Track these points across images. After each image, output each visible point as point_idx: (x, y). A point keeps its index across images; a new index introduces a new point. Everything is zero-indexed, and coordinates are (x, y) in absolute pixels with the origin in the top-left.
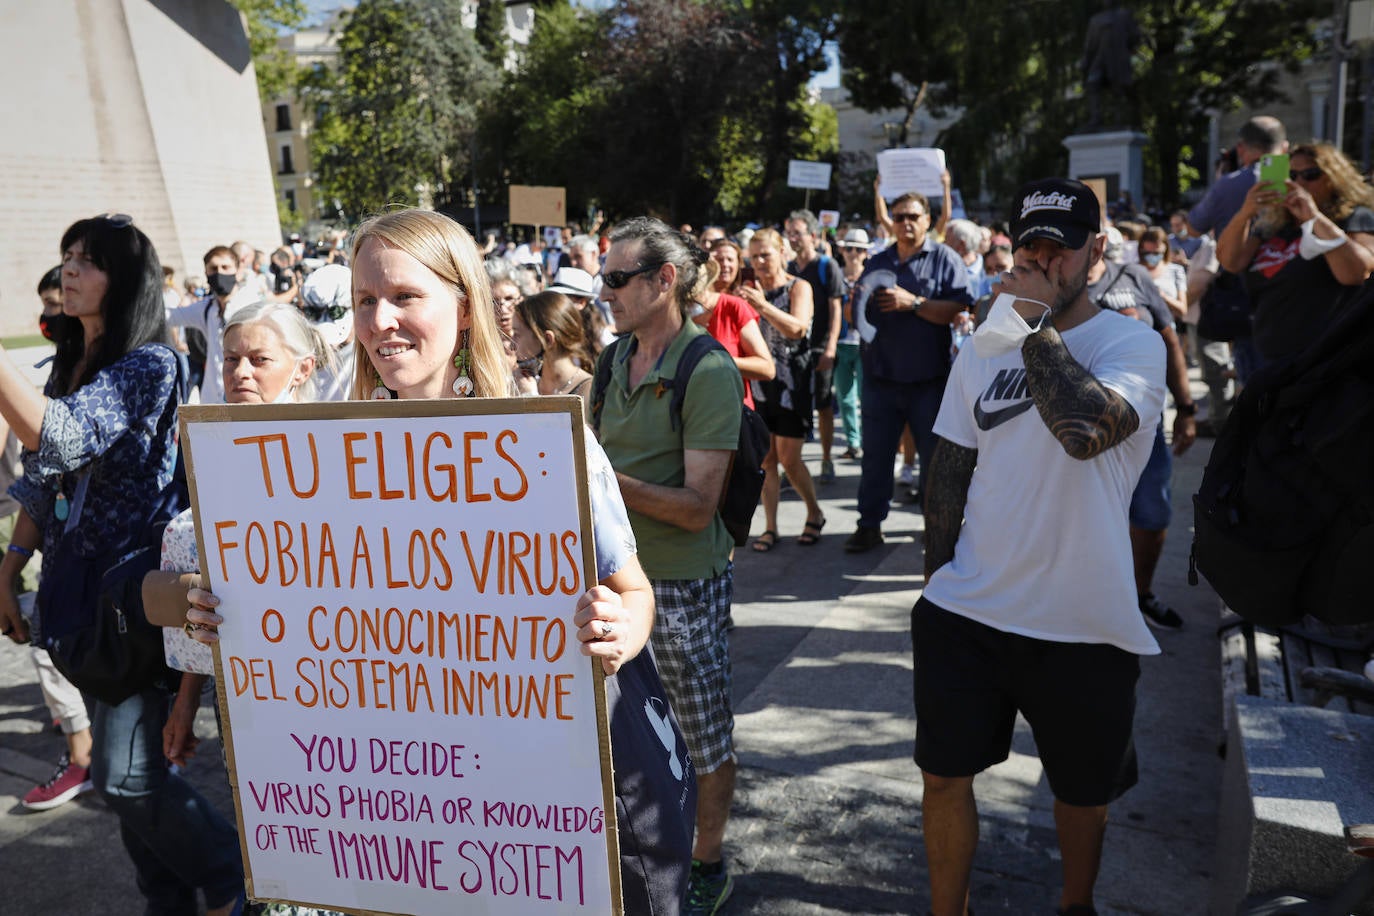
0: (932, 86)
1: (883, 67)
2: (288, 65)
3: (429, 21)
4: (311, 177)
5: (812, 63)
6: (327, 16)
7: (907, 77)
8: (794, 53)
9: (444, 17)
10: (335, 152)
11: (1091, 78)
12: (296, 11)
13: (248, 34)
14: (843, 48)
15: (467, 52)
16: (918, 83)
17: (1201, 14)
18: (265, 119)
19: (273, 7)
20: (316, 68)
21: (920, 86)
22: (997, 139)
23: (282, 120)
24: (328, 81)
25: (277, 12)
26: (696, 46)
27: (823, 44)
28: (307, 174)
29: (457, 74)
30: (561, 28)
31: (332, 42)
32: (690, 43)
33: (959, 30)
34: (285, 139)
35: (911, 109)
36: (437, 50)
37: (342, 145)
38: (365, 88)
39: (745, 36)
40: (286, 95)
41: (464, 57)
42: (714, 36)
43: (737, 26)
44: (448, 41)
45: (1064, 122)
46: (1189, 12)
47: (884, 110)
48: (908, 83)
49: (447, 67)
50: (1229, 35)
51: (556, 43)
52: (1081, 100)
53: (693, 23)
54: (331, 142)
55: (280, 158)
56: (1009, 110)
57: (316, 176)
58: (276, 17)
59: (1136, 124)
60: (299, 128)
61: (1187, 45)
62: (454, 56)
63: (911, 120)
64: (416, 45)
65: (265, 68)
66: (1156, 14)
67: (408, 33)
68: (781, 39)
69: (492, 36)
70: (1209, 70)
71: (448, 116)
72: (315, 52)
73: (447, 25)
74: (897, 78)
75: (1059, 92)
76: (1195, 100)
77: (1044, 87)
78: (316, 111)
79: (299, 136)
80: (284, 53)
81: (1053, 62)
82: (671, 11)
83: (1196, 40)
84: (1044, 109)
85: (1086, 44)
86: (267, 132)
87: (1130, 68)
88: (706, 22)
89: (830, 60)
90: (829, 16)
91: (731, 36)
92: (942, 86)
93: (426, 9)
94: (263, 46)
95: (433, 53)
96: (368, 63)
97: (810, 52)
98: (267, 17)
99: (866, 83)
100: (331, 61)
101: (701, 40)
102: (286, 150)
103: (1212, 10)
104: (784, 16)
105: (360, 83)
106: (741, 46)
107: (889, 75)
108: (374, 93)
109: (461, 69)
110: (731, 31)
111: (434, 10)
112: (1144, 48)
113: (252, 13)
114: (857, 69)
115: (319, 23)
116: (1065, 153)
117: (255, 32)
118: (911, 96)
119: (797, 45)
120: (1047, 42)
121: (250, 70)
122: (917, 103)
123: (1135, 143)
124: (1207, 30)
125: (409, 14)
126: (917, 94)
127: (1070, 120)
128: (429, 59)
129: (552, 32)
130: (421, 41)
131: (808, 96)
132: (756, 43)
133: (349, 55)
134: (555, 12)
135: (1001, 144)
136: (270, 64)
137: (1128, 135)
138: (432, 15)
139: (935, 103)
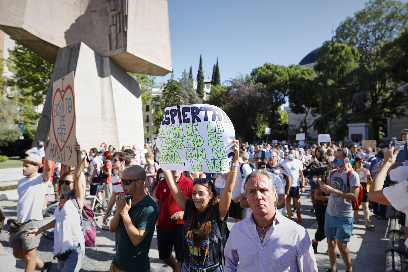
0: (312, 108)
1: (300, 103)
2: (150, 96)
3: (185, 87)
4: (153, 123)
5: (282, 102)
6: (160, 84)
7: (306, 106)
8: (277, 99)
9: (189, 86)
10: (160, 118)
11: (354, 109)
12: (153, 83)
13: (141, 88)
14: (290, 98)
15: (194, 95)
16: (309, 107)
17: (384, 93)
18: (143, 109)
19: (147, 82)
20: (157, 97)
21: (309, 108)
22: (329, 123)
23: (147, 109)
24: (160, 100)
25: (148, 83)
26: (252, 97)
27: (284, 97)
28: (152, 122)
29: (191, 100)
30: (218, 91)
31: (161, 91)
32: (250, 96)
33: (319, 95)
34: (148, 113)
35: (307, 114)
36: (187, 94)
37: (161, 116)
38: (168, 102)
39: (264, 95)
40: (149, 103)
41: (193, 96)
42: (256, 94)
43: (262, 92)
44: (189, 92)
45: (348, 120)
46: (380, 93)
47: (300, 114)
48: (306, 107)
49: (189, 98)
50: (391, 99)
51: (217, 94)
52: (352, 114)
53: (251, 91)
54: (159, 115)
55: (146, 118)
56: (333, 116)
57: (155, 123)
58: (148, 84)
59: (366, 121)
60: (151, 111)
61: (380, 101)
62: (191, 96)
63: (307, 117)
64: (181, 93)
65: (144, 96)
66: (372, 93)
67: (180, 90)
68: (274, 95)
69: (201, 91)
70: (386, 108)
72: (157, 93)
73: (189, 88)
74: (303, 106)
75: (346, 112)
76: (383, 115)
77: (343, 110)
78: (156, 107)
79: (151, 113)
80: (149, 93)
81: (344, 103)
82: (246, 88)
83: (382, 100)
84: (342, 116)
85: (353, 100)
86: (143, 112)
87: (365, 107)
88: (254, 91)
89: (286, 101)
90: (286, 90)
91: (261, 95)
92: (315, 109)
93: (184, 84)
94: (144, 91)
95: (186, 95)
96: (169, 96)
97: (281, 99)
98: (146, 84)
99: (295, 107)
100: (161, 95)
101: (253, 95)
102: (148, 116)
103: (386, 93)
104: (274, 90)
105: (167, 101)
106: (263, 97)
107: (302, 105)
108: (170, 104)
109: (192, 99)
110: (261, 93)
111: (187, 85)
112: (369, 101)
113: (142, 83)
114: (293, 103)
115: (158, 86)
116: (347, 128)
117: (143, 88)
118: (307, 110)
119: (278, 97)
120: (343, 99)
121: (140, 98)
122: (309, 113)
123: (366, 126)
124: (385, 97)
125: (181, 85)
126: (309, 110)
127: (349, 119)
128: (185, 96)
129: (216, 91)
130: (183, 92)
131: (280, 109)
132: (267, 96)
133: (165, 94)
134: (216, 87)
135: (331, 124)
136: (146, 96)
137: (364, 124)
138: (186, 86)
139: (313, 113)
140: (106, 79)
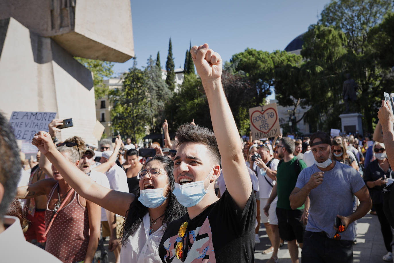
0: (301, 100)
1: (287, 94)
2: (106, 88)
3: (151, 77)
4: (110, 123)
5: (267, 92)
6: (120, 74)
7: (294, 97)
8: (262, 89)
9: (156, 76)
10: (119, 115)
11: (345, 98)
12: (110, 72)
13: (93, 79)
14: (276, 88)
15: (163, 86)
16: (297, 99)
17: (373, 81)
18: (96, 104)
19: (102, 71)
20: (115, 90)
21: (298, 100)
22: (321, 115)
23: (103, 105)
24: (119, 94)
25: (103, 72)
26: (232, 86)
27: (269, 87)
28: (109, 122)
29: (159, 93)
30: (192, 80)
31: (121, 82)
32: (230, 86)
33: (308, 84)
34: (103, 111)
35: (296, 106)
36: (153, 86)
37: (121, 113)
38: (130, 96)
39: (246, 84)
40: (104, 97)
41: (162, 88)
42: (237, 84)
43: (244, 81)
44: (157, 83)
45: (339, 110)
46: (370, 81)
47: (288, 106)
48: (294, 98)
49: (157, 91)
50: (381, 87)
51: (190, 85)
52: (343, 104)
53: (231, 80)
54: (118, 112)
55: (101, 117)
56: (323, 107)
57: (112, 123)
58: (103, 74)
60: (108, 108)
61: (370, 90)
62: (159, 87)
63: (296, 109)
64: (147, 84)
65: (98, 89)
66: (362, 81)
67: (145, 80)
68: (257, 85)
69: (171, 82)
70: (377, 96)
71: (156, 105)
72: (116, 85)
73: (157, 78)
74: (291, 97)
75: (337, 102)
76: (374, 105)
77: (334, 100)
78: (114, 103)
79: (108, 110)
80: (105, 85)
81: (335, 93)
82: (225, 76)
83: (373, 88)
84: (333, 106)
85: (343, 89)
86: (97, 109)
87: (356, 96)
88: (235, 80)
89: (272, 92)
90: (271, 79)
91: (242, 84)
92: (304, 99)
93: (151, 73)
94: (98, 82)
95: (152, 86)
96: (131, 88)
97: (266, 89)
98: (100, 74)
99: (283, 98)
100: (120, 88)
101: (233, 85)
102: (103, 115)
103: (376, 80)
104: (258, 79)
105: (128, 94)
106: (246, 87)
107: (289, 96)
108: (133, 98)
109: (161, 91)
110: (243, 83)
111: (153, 74)
112: (359, 90)
113: (95, 72)
114: (280, 94)
115: (117, 76)
116: (340, 119)
117: (96, 78)
118: (296, 103)
119: (262, 87)
120: (333, 88)
121: (93, 89)
122: (297, 104)
123: (359, 117)
124: (375, 86)
125: (145, 75)
126: (297, 102)
127: (341, 110)
128: (151, 88)
129: (189, 81)
130: (148, 83)
131: (266, 102)
132: (250, 87)
133: (125, 86)
134: (190, 76)
135: (322, 116)
136: (100, 88)
137: (357, 114)
138: (153, 75)
139: (303, 105)
140: (45, 67)
